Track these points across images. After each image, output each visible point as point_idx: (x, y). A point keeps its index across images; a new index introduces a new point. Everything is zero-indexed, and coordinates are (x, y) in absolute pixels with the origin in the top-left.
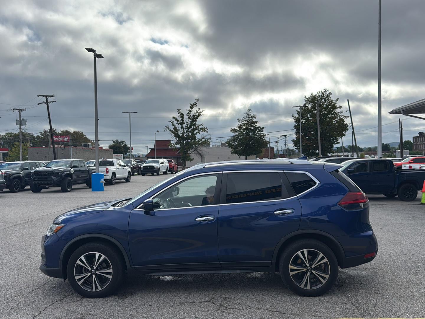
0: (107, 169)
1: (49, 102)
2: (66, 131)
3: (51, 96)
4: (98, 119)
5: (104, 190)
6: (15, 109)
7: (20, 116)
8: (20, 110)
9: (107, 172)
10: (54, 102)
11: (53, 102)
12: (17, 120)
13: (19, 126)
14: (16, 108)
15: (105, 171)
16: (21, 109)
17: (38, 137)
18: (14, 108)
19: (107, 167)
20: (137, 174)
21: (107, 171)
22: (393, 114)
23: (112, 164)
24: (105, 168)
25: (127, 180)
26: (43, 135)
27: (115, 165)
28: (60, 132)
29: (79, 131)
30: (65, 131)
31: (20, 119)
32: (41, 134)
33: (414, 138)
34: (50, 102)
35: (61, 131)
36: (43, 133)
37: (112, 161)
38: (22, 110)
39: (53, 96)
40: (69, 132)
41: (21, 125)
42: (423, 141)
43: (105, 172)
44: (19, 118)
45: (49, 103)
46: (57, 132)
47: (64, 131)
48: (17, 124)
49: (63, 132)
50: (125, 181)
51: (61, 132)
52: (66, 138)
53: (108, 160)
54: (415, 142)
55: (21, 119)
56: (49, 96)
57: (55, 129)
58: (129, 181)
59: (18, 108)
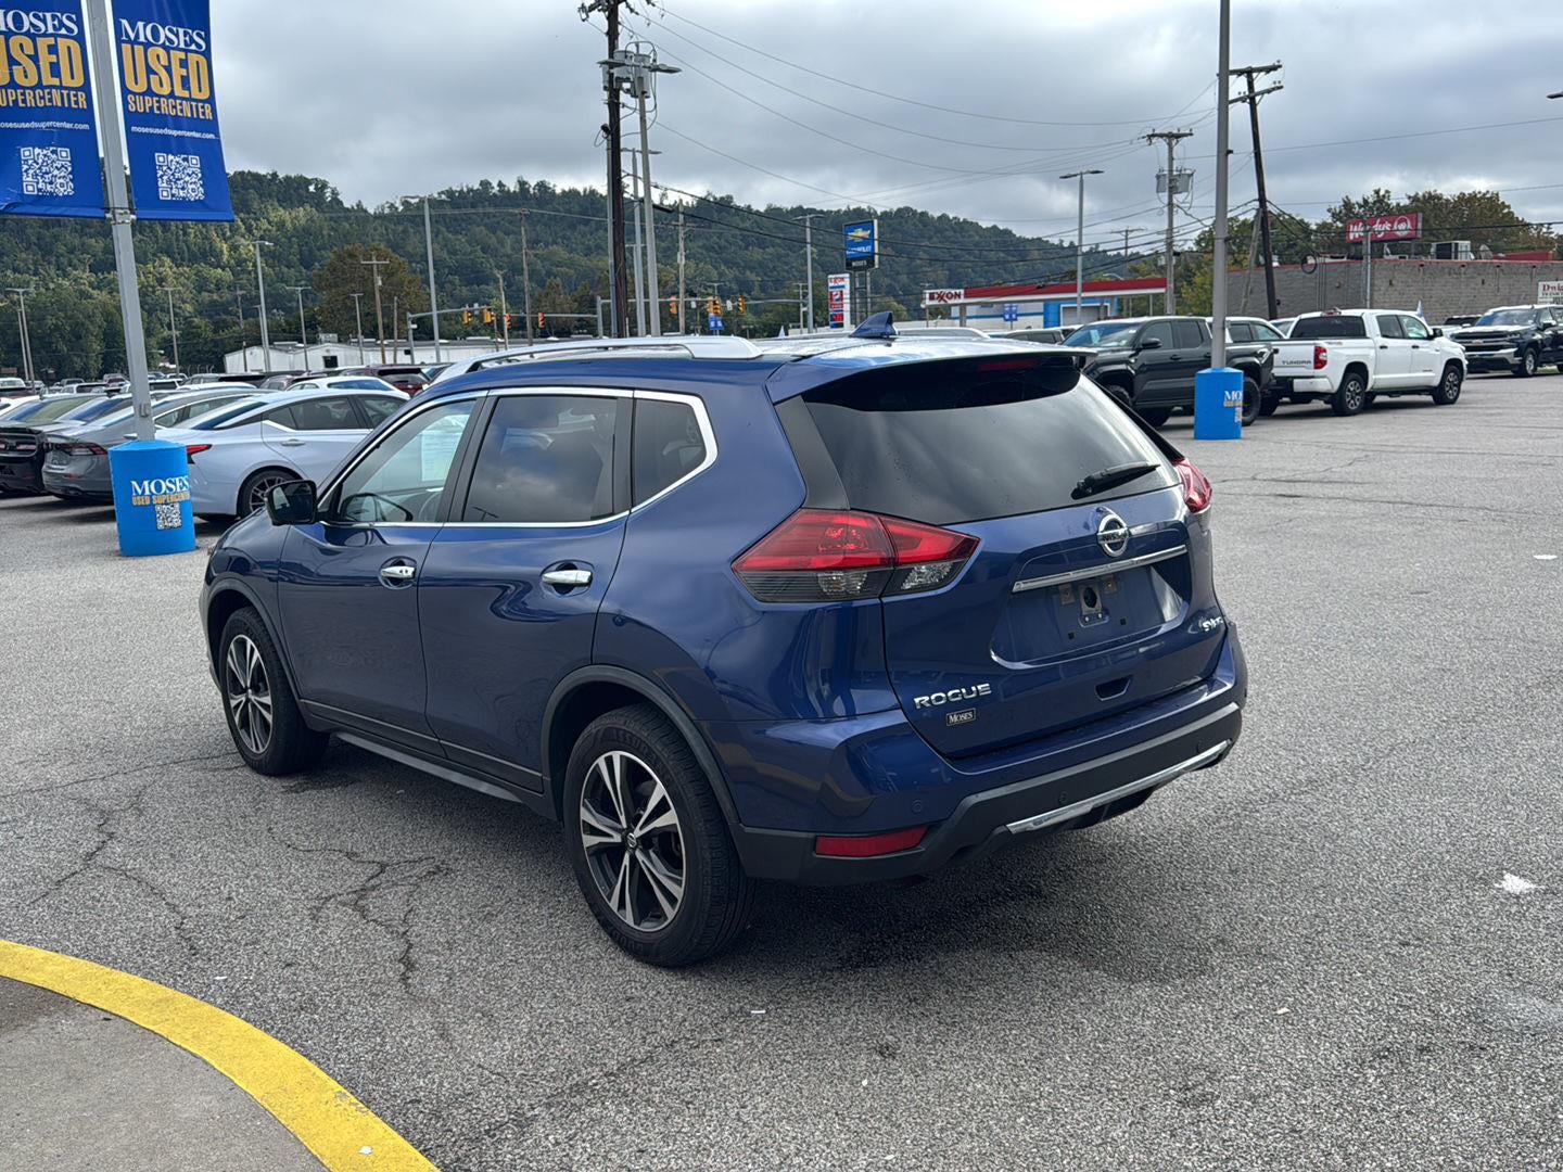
0: (1319, 351)
1: (1258, 94)
2: (1430, 193)
3: (1268, 70)
4: (1231, 152)
5: (1242, 435)
6: (1154, 135)
7: (1171, 159)
8: (1172, 137)
9: (1319, 363)
10: (1274, 89)
11: (1269, 91)
12: (1158, 177)
13: (1165, 196)
14: (1157, 132)
15: (1312, 360)
16: (1175, 132)
17: (1323, 226)
18: (1151, 133)
19: (1322, 343)
20: (1555, 367)
21: (1321, 357)
23: (1355, 329)
24: (1313, 348)
25: (1441, 395)
26: (1340, 220)
27: (1368, 335)
28: (1405, 202)
29: (1484, 191)
30: (1424, 196)
31: (1171, 171)
32: (1334, 215)
34: (1262, 93)
35: (1409, 197)
36: (1340, 212)
37: (1360, 318)
38: (1178, 136)
39: (1274, 68)
40: (1439, 198)
41: (1173, 190)
43: (1309, 362)
44: (1166, 168)
45: (1257, 98)
46: (1393, 202)
47: (1421, 194)
48: (1158, 192)
49: (1415, 199)
50: (1430, 398)
51: (1407, 202)
52: (1402, 226)
53: (1345, 313)
55: (1174, 168)
56: (1260, 70)
57: (1387, 192)
58: (1453, 402)
59: (1166, 132)
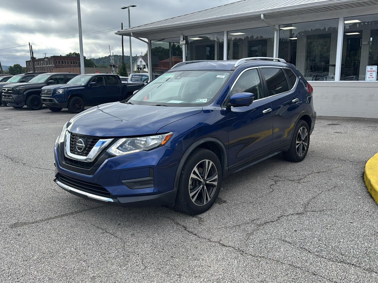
22: (119, 35)
33: (27, 62)
42: (44, 65)
54: (28, 65)
